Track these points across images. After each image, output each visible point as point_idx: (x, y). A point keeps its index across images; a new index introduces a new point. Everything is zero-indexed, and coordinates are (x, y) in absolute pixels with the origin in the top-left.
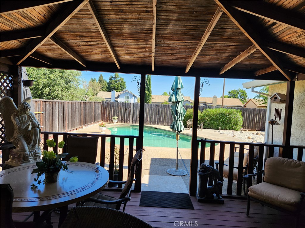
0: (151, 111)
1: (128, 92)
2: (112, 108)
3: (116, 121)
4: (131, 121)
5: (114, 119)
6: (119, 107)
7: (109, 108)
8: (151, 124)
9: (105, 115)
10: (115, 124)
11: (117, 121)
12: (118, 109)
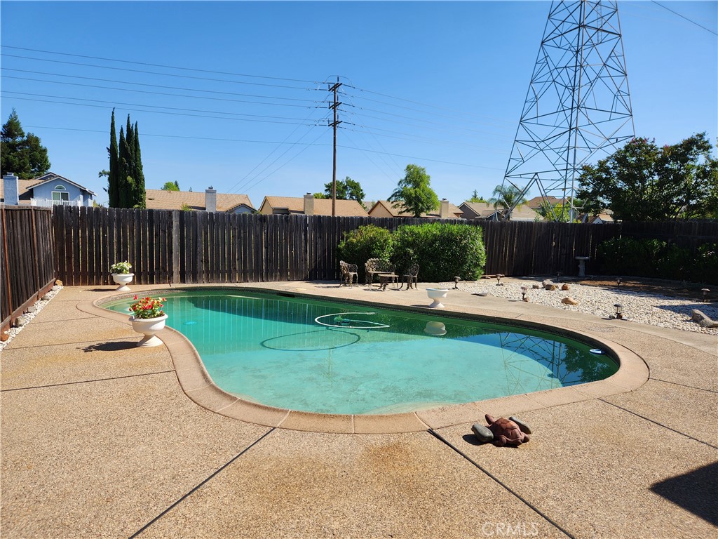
0: (245, 236)
1: (60, 180)
2: (98, 232)
3: (129, 277)
4: (176, 276)
5: (120, 272)
6: (125, 229)
7: (83, 232)
8: (246, 280)
9: (69, 258)
10: (126, 289)
11: (130, 279)
12: (125, 233)
